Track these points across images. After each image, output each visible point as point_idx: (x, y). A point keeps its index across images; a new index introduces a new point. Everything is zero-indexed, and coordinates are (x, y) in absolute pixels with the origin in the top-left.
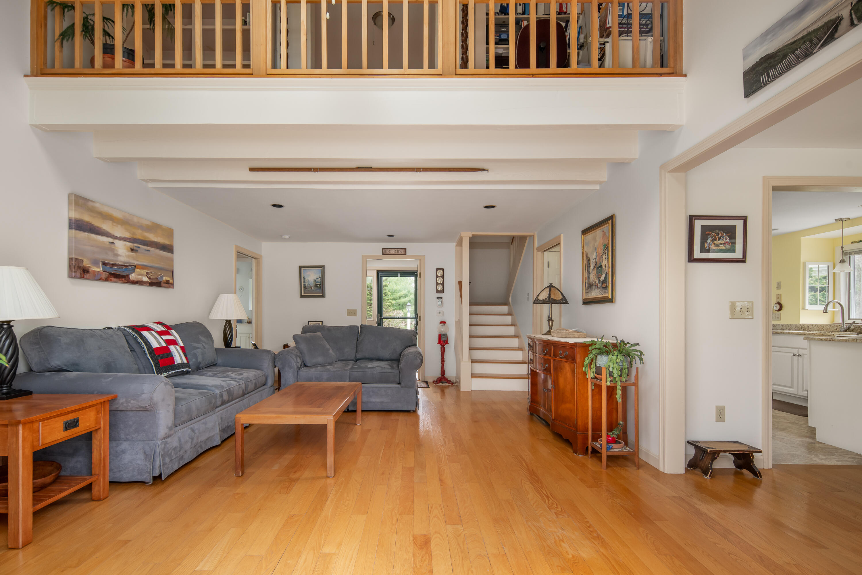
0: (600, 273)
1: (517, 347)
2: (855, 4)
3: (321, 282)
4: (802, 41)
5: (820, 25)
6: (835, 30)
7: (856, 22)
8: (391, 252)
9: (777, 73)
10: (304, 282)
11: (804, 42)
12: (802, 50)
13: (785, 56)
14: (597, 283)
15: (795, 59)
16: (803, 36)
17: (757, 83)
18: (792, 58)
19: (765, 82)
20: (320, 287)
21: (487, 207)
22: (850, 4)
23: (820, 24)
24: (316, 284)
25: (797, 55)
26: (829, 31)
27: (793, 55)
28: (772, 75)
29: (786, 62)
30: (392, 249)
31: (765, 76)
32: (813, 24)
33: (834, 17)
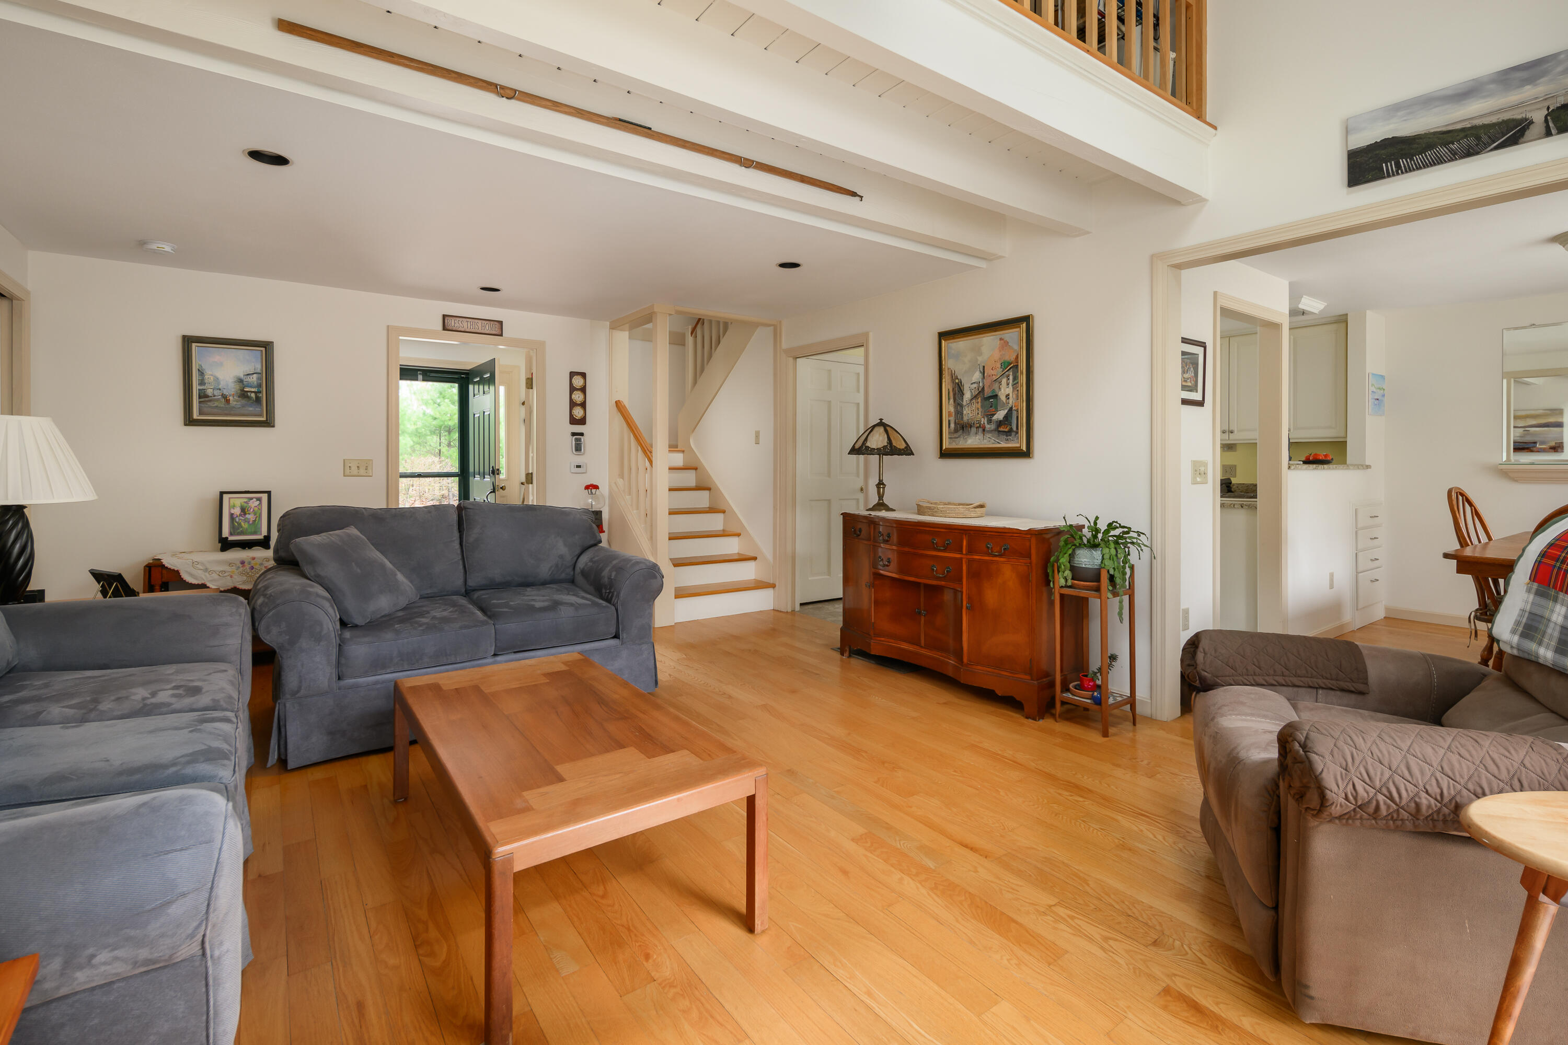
0: (991, 407)
1: (722, 529)
2: (1553, 110)
3: (260, 386)
4: (1462, 135)
5: (1494, 121)
6: (1519, 134)
7: (1554, 131)
8: (465, 325)
9: (1414, 166)
10: (202, 383)
11: (1466, 137)
12: (1462, 146)
13: (1430, 147)
14: (982, 423)
15: (1448, 154)
16: (1464, 128)
17: (1377, 171)
18: (1444, 153)
19: (1391, 172)
20: (258, 400)
21: (783, 265)
22: (1545, 107)
23: (1494, 119)
24: (242, 390)
25: (1453, 150)
26: (1509, 133)
27: (1445, 149)
28: (1405, 166)
29: (1433, 155)
30: (468, 320)
31: (1391, 166)
32: (1481, 116)
33: (1519, 117)
